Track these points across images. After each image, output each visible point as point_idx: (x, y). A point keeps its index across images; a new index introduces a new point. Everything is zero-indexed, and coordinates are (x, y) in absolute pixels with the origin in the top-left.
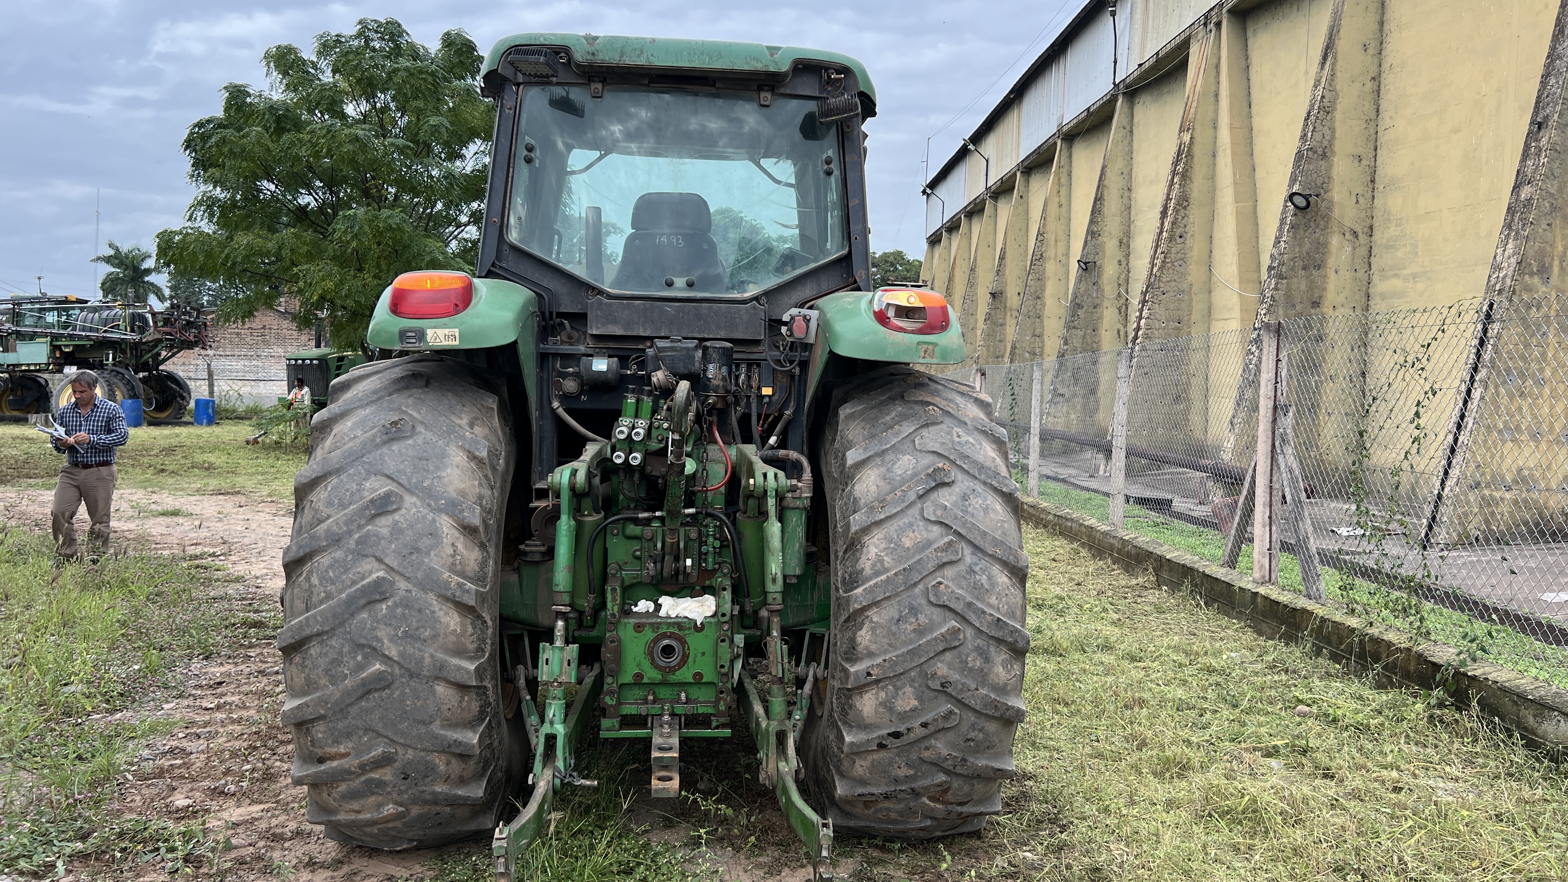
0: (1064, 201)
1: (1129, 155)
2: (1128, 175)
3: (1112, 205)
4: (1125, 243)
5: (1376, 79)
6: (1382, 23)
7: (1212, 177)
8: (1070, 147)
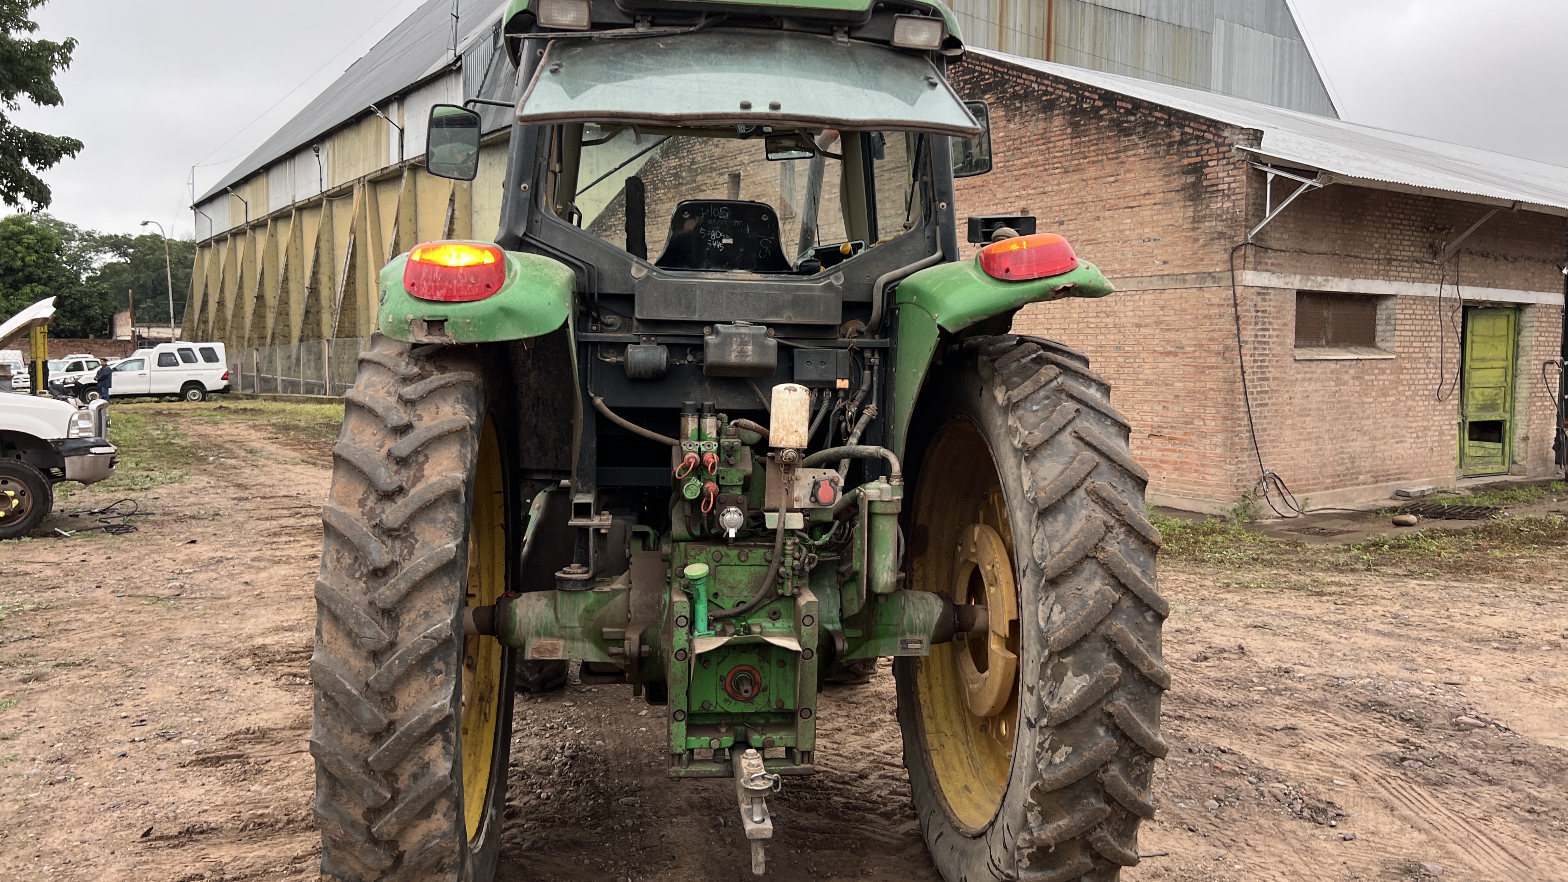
0: (298, 246)
1: (332, 231)
2: (331, 241)
3: (324, 258)
4: (332, 278)
5: (416, 233)
6: (416, 211)
7: (366, 256)
8: (301, 215)
